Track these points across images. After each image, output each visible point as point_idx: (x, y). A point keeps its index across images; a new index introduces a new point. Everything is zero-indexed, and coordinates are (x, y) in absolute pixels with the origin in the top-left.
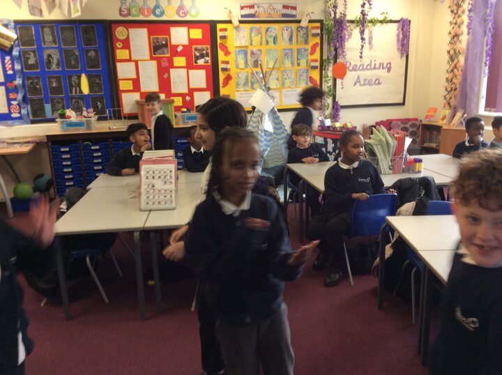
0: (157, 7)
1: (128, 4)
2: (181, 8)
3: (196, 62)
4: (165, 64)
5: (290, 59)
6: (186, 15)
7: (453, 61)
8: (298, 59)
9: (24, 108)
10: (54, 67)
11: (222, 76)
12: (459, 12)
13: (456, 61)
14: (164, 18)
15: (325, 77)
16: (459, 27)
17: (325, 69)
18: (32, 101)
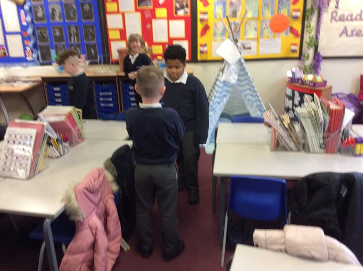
3: (176, 13)
4: (148, 15)
5: (270, 8)
8: (279, 8)
9: (35, 53)
10: (57, 19)
11: (200, 27)
15: (307, 27)
17: (307, 19)
18: (41, 47)
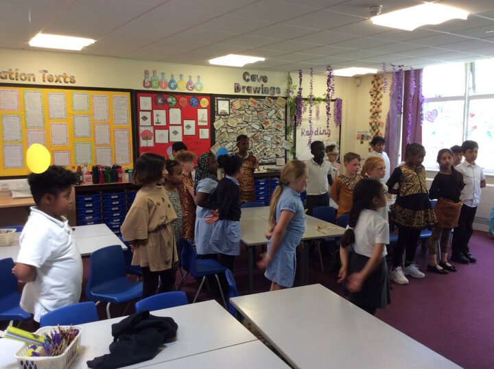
0: (172, 81)
1: (150, 78)
2: (189, 83)
6: (193, 89)
7: (374, 130)
12: (378, 97)
13: (377, 131)
14: (177, 90)
16: (378, 106)
17: (288, 134)
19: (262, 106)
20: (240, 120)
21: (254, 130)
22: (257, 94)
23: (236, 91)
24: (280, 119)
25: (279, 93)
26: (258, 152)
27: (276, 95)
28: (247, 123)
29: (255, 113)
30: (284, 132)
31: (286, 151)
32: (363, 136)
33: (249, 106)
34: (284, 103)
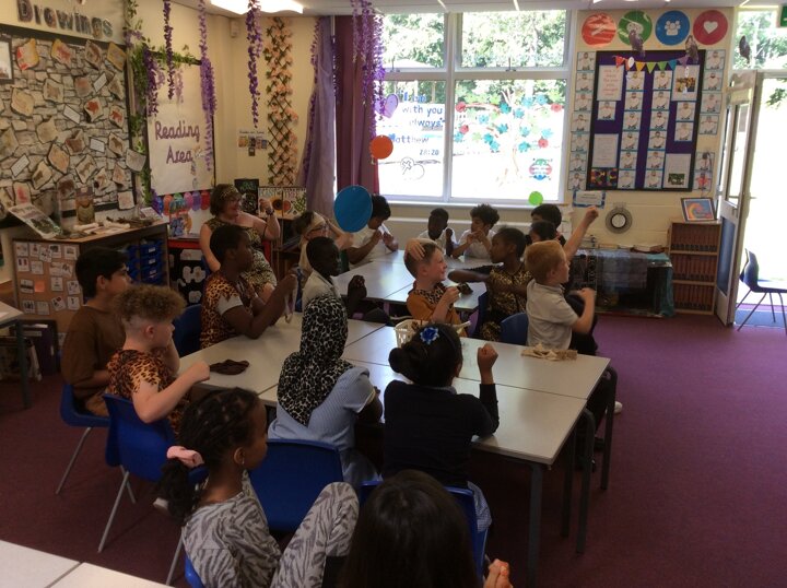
13: (285, 131)
16: (284, 82)
19: (80, 65)
20: (38, 98)
21: (70, 125)
22: (66, 32)
23: (21, 18)
24: (116, 98)
25: (109, 33)
26: (84, 180)
27: (104, 39)
28: (55, 104)
29: (69, 80)
30: (126, 129)
31: (134, 174)
32: (253, 140)
33: (55, 61)
34: (121, 60)
